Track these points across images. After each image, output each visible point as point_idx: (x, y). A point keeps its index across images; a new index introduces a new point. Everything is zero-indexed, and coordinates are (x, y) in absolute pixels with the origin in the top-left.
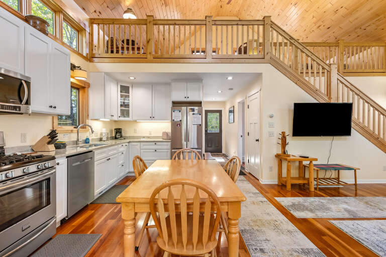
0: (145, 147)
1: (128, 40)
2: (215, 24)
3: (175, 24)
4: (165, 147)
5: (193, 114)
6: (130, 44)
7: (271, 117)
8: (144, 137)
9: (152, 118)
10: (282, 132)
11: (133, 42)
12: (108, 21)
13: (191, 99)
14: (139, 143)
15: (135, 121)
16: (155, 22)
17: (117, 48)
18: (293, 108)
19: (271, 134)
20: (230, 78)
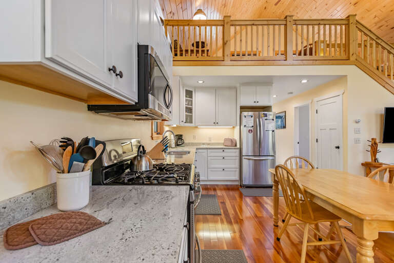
0: (212, 154)
1: (198, 43)
2: (295, 24)
3: (253, 25)
4: (233, 154)
5: (266, 119)
6: (200, 46)
7: (357, 122)
8: (204, 144)
9: (216, 123)
10: (373, 139)
11: (203, 43)
12: (183, 23)
13: (261, 104)
14: (206, 150)
15: (196, 127)
16: (232, 23)
17: (181, 51)
18: (383, 112)
19: (357, 141)
20: (304, 81)
